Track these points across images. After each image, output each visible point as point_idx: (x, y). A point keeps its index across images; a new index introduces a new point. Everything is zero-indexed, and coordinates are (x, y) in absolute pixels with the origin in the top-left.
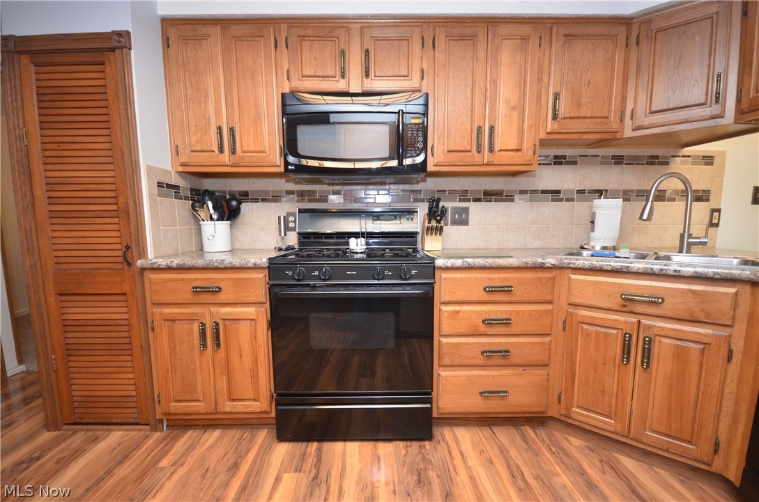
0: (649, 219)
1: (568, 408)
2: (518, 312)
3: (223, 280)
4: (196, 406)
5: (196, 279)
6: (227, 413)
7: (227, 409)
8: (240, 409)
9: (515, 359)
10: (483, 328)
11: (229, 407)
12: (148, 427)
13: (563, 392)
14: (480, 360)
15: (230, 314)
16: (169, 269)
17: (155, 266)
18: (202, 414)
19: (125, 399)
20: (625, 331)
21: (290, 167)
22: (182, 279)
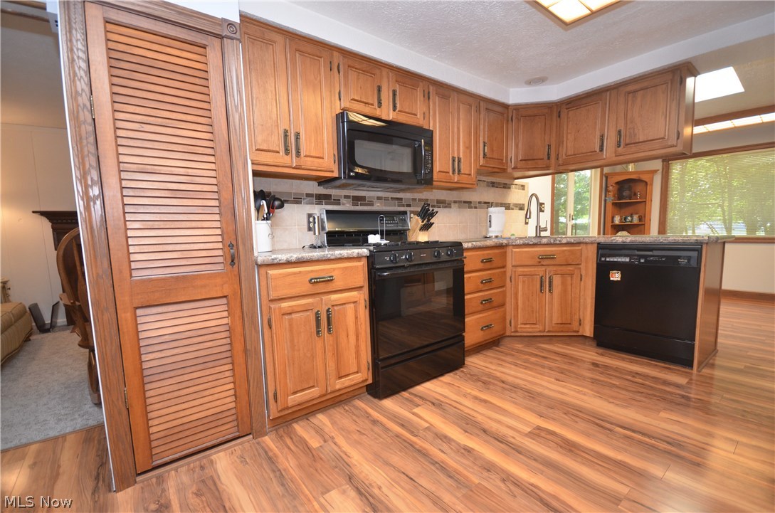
0: (530, 218)
1: (516, 327)
2: (494, 274)
3: (334, 269)
4: (311, 392)
5: (312, 271)
6: (339, 390)
7: (338, 387)
8: (347, 384)
9: (495, 304)
10: (481, 286)
11: (339, 384)
12: (251, 436)
13: (513, 318)
14: (481, 307)
15: (339, 299)
16: (289, 263)
17: (275, 261)
18: (316, 398)
19: (220, 416)
20: (541, 276)
21: (352, 174)
22: (300, 272)
